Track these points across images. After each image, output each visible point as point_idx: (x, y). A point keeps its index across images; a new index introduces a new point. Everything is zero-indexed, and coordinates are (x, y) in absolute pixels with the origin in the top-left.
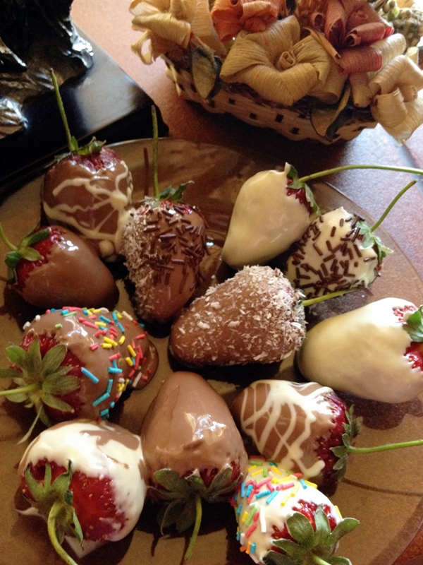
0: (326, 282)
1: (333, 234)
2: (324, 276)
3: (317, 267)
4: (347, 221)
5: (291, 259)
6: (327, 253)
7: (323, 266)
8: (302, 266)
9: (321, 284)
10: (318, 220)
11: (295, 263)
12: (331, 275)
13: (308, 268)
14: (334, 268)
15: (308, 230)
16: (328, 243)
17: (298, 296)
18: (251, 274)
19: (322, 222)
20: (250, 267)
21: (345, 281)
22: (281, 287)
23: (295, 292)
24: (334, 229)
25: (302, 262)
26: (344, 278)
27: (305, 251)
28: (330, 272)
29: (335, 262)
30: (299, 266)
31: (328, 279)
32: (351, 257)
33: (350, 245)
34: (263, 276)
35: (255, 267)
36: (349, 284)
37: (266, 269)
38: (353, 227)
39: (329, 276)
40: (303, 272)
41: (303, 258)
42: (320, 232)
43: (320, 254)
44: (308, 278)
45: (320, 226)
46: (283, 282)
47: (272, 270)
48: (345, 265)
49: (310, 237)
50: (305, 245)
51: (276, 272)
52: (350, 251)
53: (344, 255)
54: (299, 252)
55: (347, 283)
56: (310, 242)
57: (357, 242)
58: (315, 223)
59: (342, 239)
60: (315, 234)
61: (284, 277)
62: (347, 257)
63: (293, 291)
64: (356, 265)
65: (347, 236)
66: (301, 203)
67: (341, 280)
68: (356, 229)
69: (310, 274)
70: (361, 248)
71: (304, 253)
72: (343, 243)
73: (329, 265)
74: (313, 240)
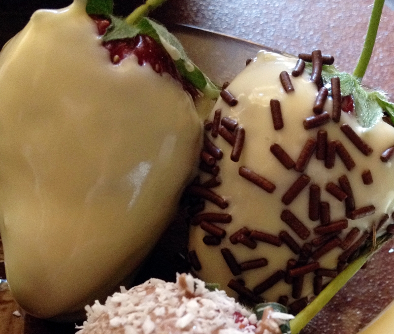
0: (311, 254)
1: (278, 122)
2: (300, 242)
3: (273, 225)
4: (296, 74)
5: (199, 234)
6: (283, 178)
7: (287, 217)
8: (235, 240)
9: (299, 264)
10: (220, 104)
11: (213, 240)
12: (317, 231)
13: (250, 238)
14: (318, 210)
15: (206, 141)
16: (277, 151)
17: (275, 326)
18: (114, 321)
19: (233, 103)
20: (103, 302)
21: (355, 230)
22: (219, 321)
23: (260, 316)
24: (275, 106)
25: (231, 229)
26: (352, 223)
27: (225, 198)
28: (311, 225)
29: (315, 192)
30: (226, 244)
31: (312, 244)
32: (349, 164)
33: (334, 133)
34: (151, 312)
35: (116, 297)
36: (369, 235)
37: (151, 290)
38: (319, 83)
39: (313, 236)
40: (242, 254)
41: (228, 219)
42: (243, 131)
43: (268, 187)
44: (262, 263)
45: (234, 116)
46: (215, 305)
47: (170, 285)
48: (342, 190)
49: (221, 156)
50: (218, 184)
51: (183, 284)
52: (339, 150)
53: (329, 165)
54: (211, 208)
55: (361, 233)
56: (228, 167)
57: (346, 118)
58: (218, 114)
59: (308, 126)
60: (231, 142)
61: (212, 289)
62: (339, 169)
63: (253, 317)
64: (367, 178)
65: (318, 110)
66: (159, 72)
67: (346, 231)
68: (328, 86)
69: (264, 250)
70: (359, 130)
71: (225, 205)
72: (313, 134)
73: (300, 207)
74: (235, 158)
